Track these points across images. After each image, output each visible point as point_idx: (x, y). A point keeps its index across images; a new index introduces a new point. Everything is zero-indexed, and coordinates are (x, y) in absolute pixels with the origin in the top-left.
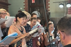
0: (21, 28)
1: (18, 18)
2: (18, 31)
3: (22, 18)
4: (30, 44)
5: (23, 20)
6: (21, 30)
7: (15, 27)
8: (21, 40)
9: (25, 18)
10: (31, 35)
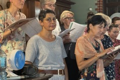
0: (97, 42)
1: (91, 25)
2: (91, 48)
3: (97, 26)
4: (112, 72)
5: (99, 29)
6: (95, 45)
7: (87, 41)
8: (96, 62)
9: (103, 25)
10: (112, 55)
